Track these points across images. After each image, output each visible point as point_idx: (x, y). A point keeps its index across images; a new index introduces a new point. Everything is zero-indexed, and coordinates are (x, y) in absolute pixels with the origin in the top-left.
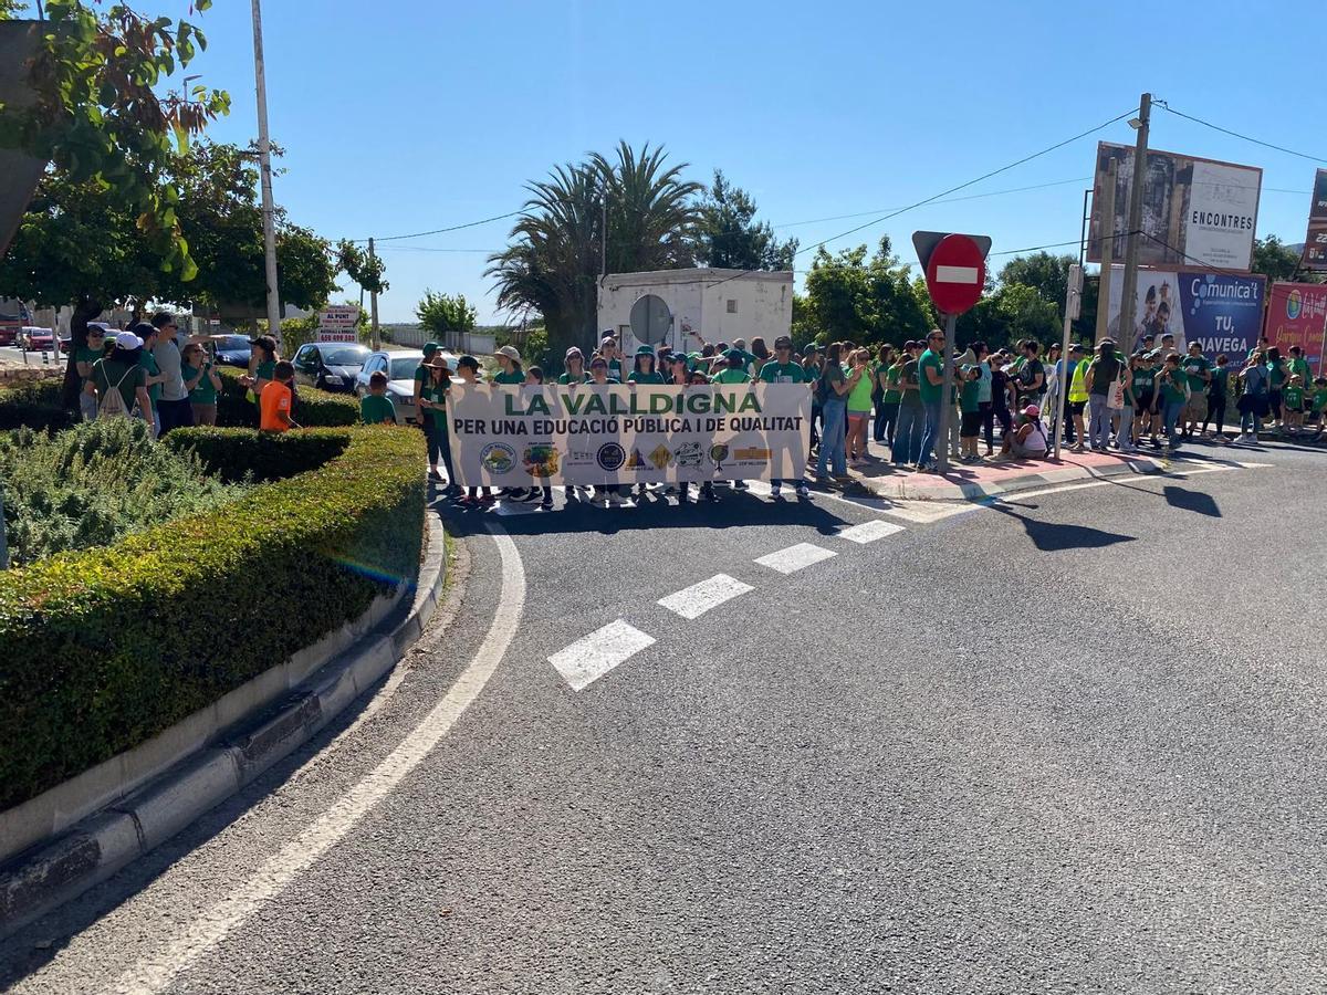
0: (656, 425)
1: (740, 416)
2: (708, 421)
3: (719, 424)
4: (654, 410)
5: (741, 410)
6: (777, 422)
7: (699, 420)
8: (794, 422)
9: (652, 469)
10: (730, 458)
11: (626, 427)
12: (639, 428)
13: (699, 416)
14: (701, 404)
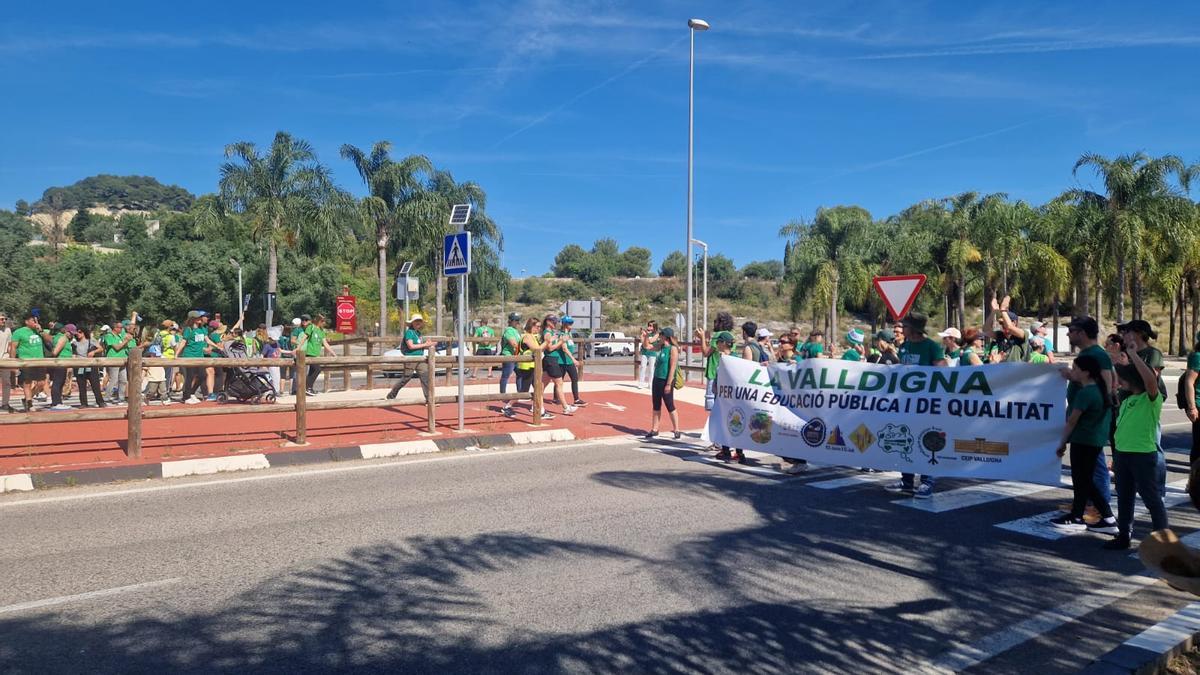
0: (861, 402)
1: (962, 398)
2: (920, 400)
3: (933, 405)
4: (862, 386)
5: (964, 391)
6: (1015, 409)
7: (909, 400)
8: (1041, 411)
9: (853, 451)
10: (948, 449)
11: (831, 402)
12: (843, 404)
13: (909, 395)
14: (915, 383)
